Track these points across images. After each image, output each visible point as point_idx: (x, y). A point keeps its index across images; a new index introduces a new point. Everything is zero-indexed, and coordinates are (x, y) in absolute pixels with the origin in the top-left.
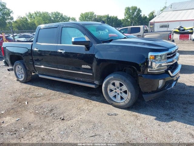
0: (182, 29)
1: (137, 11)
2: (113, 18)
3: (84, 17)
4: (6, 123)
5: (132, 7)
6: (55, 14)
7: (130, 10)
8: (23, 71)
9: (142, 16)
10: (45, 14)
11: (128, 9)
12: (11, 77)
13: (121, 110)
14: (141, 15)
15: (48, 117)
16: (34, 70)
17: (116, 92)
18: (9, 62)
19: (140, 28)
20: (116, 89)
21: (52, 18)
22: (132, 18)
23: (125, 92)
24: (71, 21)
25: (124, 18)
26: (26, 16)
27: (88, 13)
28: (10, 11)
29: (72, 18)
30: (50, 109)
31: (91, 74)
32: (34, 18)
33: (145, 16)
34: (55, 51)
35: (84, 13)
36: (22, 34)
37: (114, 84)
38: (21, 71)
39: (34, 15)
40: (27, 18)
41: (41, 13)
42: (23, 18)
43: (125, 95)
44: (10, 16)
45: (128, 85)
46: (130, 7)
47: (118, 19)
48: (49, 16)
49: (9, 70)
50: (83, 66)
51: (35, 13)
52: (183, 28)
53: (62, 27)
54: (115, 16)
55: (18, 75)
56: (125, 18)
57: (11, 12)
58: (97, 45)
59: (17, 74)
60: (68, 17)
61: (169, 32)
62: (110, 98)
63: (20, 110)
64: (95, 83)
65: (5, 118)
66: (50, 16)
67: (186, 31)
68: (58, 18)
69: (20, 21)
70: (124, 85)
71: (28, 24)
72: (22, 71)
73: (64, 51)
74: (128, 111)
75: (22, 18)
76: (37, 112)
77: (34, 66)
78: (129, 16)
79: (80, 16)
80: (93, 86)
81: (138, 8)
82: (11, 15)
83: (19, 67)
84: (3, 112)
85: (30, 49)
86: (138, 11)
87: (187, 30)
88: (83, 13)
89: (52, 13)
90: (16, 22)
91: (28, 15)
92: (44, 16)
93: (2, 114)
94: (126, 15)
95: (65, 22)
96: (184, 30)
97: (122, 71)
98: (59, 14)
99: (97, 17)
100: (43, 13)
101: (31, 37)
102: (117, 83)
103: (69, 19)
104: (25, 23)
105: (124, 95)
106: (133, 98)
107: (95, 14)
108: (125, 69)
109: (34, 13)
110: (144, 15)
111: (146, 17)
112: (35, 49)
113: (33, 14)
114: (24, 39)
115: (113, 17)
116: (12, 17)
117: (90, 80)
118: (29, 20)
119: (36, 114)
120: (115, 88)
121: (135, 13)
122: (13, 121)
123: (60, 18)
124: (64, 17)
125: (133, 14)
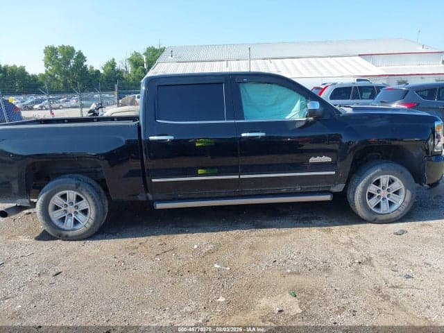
1: (74, 57)
2: (12, 70)
5: (63, 47)
7: (57, 54)
9: (88, 67)
11: (52, 51)
14: (85, 67)
22: (67, 74)
25: (44, 73)
31: (333, 172)
33: (95, 69)
38: (71, 207)
43: (398, 196)
46: (56, 46)
47: (27, 73)
54: (18, 66)
55: (57, 222)
56: (46, 71)
59: (54, 220)
64: (334, 189)
77: (145, 182)
78: (59, 69)
81: (77, 51)
83: (64, 196)
86: (78, 57)
94: (48, 65)
102: (385, 179)
110: (92, 67)
111: (98, 71)
115: (14, 68)
121: (72, 62)
125: (68, 63)
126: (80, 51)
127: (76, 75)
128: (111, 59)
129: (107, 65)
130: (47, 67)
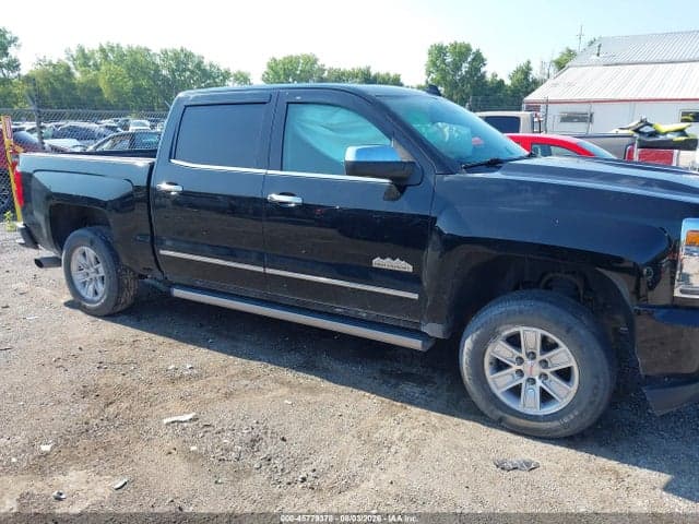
0: (647, 129)
1: (469, 59)
3: (281, 72)
4: (73, 503)
5: (454, 46)
6: (176, 57)
7: (445, 55)
8: (101, 269)
9: (489, 77)
10: (139, 56)
11: (439, 51)
12: (46, 292)
13: (540, 445)
14: (483, 76)
15: (249, 474)
16: (154, 267)
17: (520, 373)
18: (45, 231)
19: (517, 120)
20: (520, 361)
21: (164, 72)
22: (454, 85)
23: (565, 375)
24: (231, 85)
26: (68, 59)
27: (297, 58)
28: (8, 36)
29: (235, 75)
30: (244, 434)
31: (416, 296)
32: (97, 67)
33: (498, 79)
34: (260, 196)
35: (281, 58)
36: (66, 124)
37: (514, 341)
38: (93, 270)
39: (98, 56)
40: (72, 66)
41: (125, 48)
42: (54, 66)
43: (564, 384)
44: (7, 54)
45: (581, 347)
46: (446, 44)
48: (154, 63)
49: (39, 263)
50: (378, 262)
51: (102, 50)
52: (651, 125)
53: (288, 103)
54: (392, 75)
55: (79, 287)
56: (427, 82)
57: (10, 43)
58: (446, 178)
59: (77, 283)
60: (221, 68)
61: (628, 140)
62: (495, 396)
63: (119, 438)
64: (425, 329)
65: (61, 478)
66: (158, 61)
67: (661, 138)
68: (184, 70)
69: (46, 75)
70: (563, 347)
71: (73, 87)
72: (97, 271)
73: (298, 200)
74: (573, 451)
75: (50, 64)
76: (193, 448)
77: (154, 253)
78: (444, 78)
79: (265, 68)
80: (415, 344)
81: (474, 50)
82: (12, 51)
83: (84, 254)
84: (45, 448)
85: (144, 183)
86: (473, 60)
87: (666, 133)
88: (279, 57)
89: (165, 53)
90: (28, 79)
91: (75, 54)
92: (135, 60)
93: (46, 455)
94: (431, 72)
95: (208, 86)
96: (655, 134)
97: (537, 285)
98: (189, 56)
99: (326, 73)
100: (132, 52)
101: (100, 135)
102: (531, 336)
103: (226, 76)
104: (63, 83)
105: (556, 387)
106: (598, 399)
107: (319, 63)
108: (550, 280)
109: (97, 48)
110: (495, 76)
111: (502, 82)
112: (164, 186)
113: (93, 53)
114: (74, 142)
116: (15, 61)
117: (402, 319)
118: (78, 75)
119: (192, 458)
120: (521, 358)
121: (465, 67)
122: (100, 490)
123: (192, 72)
124: (208, 68)
125: (458, 68)
126: (478, 51)
127: (468, 88)
128: (525, 62)
129: (517, 72)
130: (429, 75)
